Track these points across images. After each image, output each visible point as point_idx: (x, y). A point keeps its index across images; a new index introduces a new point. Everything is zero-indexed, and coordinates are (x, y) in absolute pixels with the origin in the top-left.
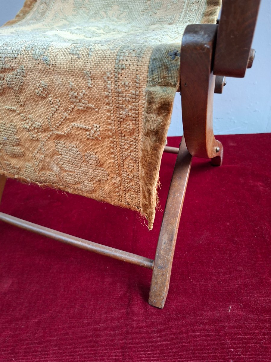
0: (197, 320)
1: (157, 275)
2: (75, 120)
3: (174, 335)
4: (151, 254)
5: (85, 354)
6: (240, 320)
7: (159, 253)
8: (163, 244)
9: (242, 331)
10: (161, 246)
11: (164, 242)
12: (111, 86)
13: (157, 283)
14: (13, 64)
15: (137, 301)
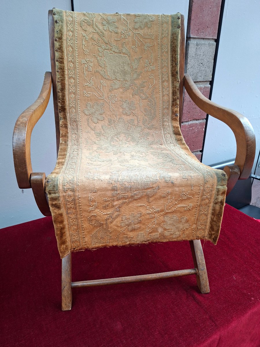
0: (227, 290)
1: (202, 275)
2: (179, 204)
3: (224, 300)
4: (194, 265)
5: (197, 331)
6: (242, 280)
7: (199, 262)
8: (199, 256)
9: (246, 284)
10: (199, 258)
11: (199, 255)
12: (202, 188)
13: (203, 279)
14: (154, 186)
15: (196, 295)
